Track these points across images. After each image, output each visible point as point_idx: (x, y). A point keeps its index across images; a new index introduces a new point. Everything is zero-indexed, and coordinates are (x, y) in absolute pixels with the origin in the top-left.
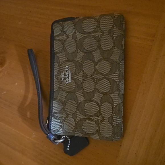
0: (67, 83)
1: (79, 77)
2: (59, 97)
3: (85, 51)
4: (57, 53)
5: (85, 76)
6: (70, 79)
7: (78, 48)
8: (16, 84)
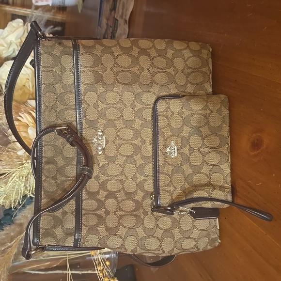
0: (173, 157)
1: (186, 150)
2: (165, 171)
3: (192, 127)
4: (162, 128)
5: (191, 150)
6: (176, 154)
7: (184, 123)
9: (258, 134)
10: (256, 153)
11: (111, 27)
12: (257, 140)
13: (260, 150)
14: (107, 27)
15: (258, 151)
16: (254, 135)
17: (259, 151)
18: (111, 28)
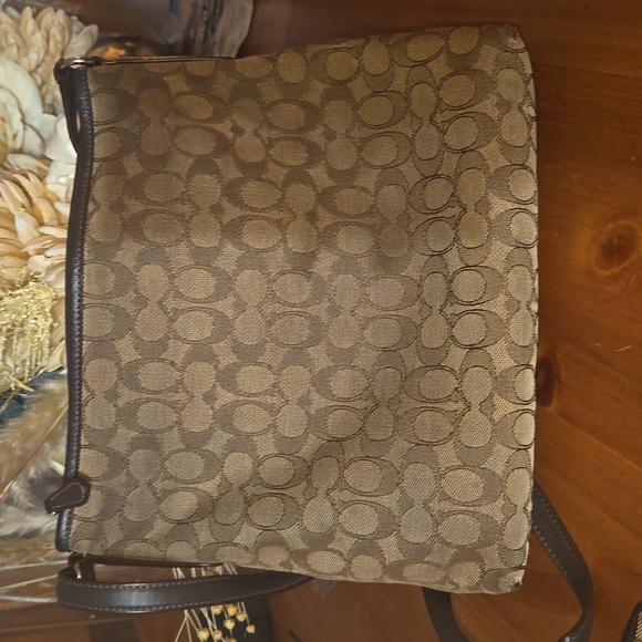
9: (625, 222)
10: (615, 270)
11: (205, 8)
12: (620, 237)
13: (629, 261)
14: (194, 11)
15: (621, 267)
16: (610, 226)
17: (626, 264)
18: (205, 13)
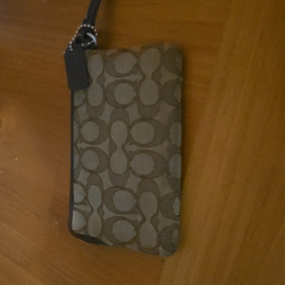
8: (16, 159)
